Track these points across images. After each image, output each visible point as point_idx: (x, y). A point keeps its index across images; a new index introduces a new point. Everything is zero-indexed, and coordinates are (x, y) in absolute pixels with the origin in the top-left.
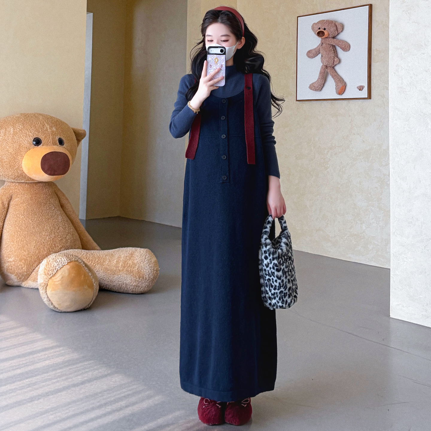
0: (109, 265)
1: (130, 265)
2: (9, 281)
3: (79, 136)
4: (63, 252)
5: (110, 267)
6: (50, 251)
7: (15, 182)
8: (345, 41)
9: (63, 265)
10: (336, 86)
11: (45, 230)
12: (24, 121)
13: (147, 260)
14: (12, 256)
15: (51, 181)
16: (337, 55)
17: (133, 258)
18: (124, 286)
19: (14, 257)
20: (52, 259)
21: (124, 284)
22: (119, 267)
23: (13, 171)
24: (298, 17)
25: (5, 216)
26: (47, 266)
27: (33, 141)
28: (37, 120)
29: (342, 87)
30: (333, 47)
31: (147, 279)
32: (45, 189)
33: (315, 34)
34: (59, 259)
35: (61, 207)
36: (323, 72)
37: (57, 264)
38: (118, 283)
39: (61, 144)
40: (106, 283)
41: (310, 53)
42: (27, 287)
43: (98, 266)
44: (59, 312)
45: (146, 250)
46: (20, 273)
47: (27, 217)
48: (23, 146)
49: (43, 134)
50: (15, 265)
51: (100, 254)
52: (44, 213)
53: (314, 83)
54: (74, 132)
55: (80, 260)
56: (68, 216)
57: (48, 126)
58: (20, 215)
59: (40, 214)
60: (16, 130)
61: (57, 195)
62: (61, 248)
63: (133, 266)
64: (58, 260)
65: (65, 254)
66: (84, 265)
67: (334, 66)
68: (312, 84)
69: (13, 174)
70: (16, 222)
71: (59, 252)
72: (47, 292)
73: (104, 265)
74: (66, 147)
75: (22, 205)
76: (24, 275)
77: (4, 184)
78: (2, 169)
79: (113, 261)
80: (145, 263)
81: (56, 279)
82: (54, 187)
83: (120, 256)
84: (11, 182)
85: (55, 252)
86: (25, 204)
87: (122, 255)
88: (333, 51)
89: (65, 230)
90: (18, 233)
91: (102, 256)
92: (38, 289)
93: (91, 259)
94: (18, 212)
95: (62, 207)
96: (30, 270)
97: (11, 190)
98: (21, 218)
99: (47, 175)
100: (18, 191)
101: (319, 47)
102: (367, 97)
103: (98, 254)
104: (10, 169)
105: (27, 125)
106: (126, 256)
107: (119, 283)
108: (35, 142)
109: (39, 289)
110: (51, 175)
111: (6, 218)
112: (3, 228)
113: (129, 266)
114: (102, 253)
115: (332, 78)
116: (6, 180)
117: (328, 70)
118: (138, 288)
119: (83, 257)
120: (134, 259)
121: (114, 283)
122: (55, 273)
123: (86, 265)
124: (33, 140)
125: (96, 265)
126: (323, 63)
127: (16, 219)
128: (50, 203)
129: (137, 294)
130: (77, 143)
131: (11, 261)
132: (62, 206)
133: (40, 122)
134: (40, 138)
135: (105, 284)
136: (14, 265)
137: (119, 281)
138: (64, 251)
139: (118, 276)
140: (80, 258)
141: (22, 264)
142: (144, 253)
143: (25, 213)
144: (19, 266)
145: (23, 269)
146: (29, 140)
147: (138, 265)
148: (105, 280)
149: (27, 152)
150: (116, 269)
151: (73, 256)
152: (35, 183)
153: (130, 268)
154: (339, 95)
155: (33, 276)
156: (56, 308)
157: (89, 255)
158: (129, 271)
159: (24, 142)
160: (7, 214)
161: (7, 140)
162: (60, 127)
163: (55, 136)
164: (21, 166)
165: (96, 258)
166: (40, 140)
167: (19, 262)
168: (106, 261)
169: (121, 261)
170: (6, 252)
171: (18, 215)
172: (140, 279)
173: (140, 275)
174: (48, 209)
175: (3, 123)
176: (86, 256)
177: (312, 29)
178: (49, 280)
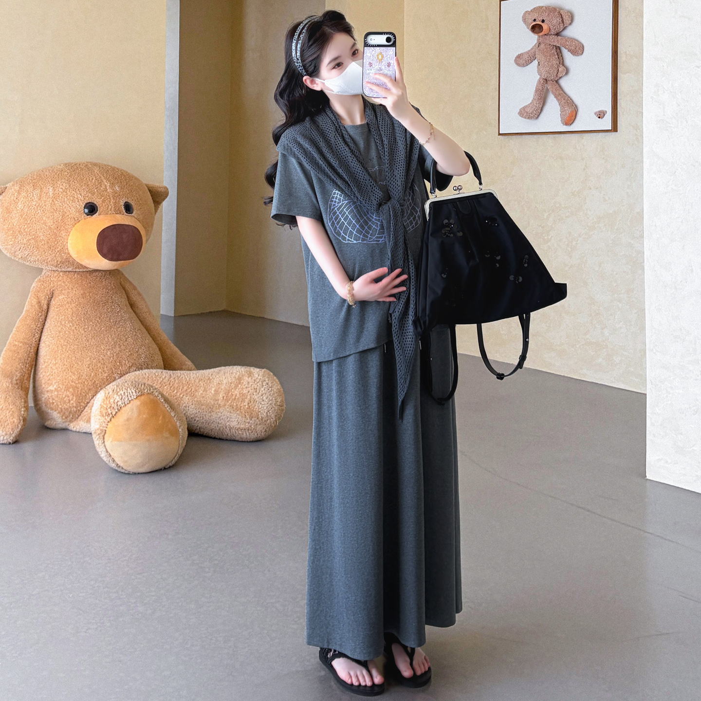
0: (203, 397)
1: (237, 398)
2: (50, 421)
3: (157, 196)
5: (205, 400)
7: (58, 271)
8: (575, 40)
9: (130, 399)
10: (561, 112)
11: (105, 342)
12: (69, 176)
13: (265, 388)
14: (54, 384)
15: (113, 268)
16: (563, 62)
18: (228, 430)
19: (57, 384)
20: (112, 390)
21: (227, 427)
22: (218, 400)
23: (54, 255)
24: (501, 1)
25: (42, 323)
27: (84, 208)
28: (90, 174)
29: (571, 113)
30: (556, 49)
31: (265, 419)
32: (104, 280)
33: (529, 28)
34: (124, 390)
35: (130, 307)
36: (540, 88)
37: (121, 398)
38: (218, 426)
39: (129, 211)
40: (200, 425)
41: (521, 59)
42: (77, 430)
43: (187, 398)
45: (264, 372)
46: (67, 409)
47: (77, 325)
48: (68, 216)
49: (99, 197)
50: (59, 396)
51: (190, 377)
52: (103, 318)
53: (527, 106)
54: (150, 191)
55: (157, 391)
57: (108, 183)
58: (67, 322)
59: (98, 319)
60: (57, 190)
61: (124, 288)
63: (240, 398)
64: (121, 392)
66: (162, 400)
67: (558, 80)
68: (523, 107)
69: (55, 258)
70: (60, 332)
72: (106, 443)
73: (196, 397)
74: (136, 216)
75: (69, 306)
76: (73, 412)
77: (41, 274)
78: (38, 252)
79: (209, 389)
80: (261, 394)
82: (119, 277)
83: (220, 381)
84: (52, 270)
86: (74, 305)
87: (224, 381)
88: (556, 56)
90: (64, 347)
94: (64, 317)
95: (131, 307)
96: (82, 404)
97: (52, 283)
98: (68, 326)
99: (106, 260)
100: (63, 284)
101: (534, 49)
102: (611, 129)
104: (50, 252)
105: (74, 182)
106: (230, 381)
108: (87, 209)
110: (114, 261)
111: (45, 327)
112: (40, 340)
113: (235, 398)
115: (555, 99)
116: (43, 268)
117: (549, 86)
120: (243, 388)
121: (211, 425)
122: (117, 412)
124: (84, 206)
125: (184, 397)
126: (540, 76)
127: (60, 329)
128: (113, 302)
130: (155, 209)
131: (52, 391)
132: (132, 305)
133: (96, 177)
134: (95, 203)
135: (198, 426)
136: (57, 397)
137: (219, 423)
139: (217, 415)
140: (155, 389)
141: (69, 395)
142: (259, 378)
143: (73, 318)
144: (64, 398)
145: (72, 402)
146: (78, 206)
147: (249, 397)
148: (198, 421)
149: (76, 226)
150: (214, 403)
151: (146, 385)
152: (89, 271)
154: (566, 125)
155: (86, 413)
156: (119, 467)
157: (174, 379)
158: (235, 407)
159: (70, 210)
160: (45, 320)
161: (44, 207)
162: (126, 184)
163: (118, 199)
164: (66, 247)
165: (184, 385)
166: (95, 206)
167: (65, 392)
168: (199, 389)
169: (222, 389)
170: (44, 376)
171: (63, 323)
172: (253, 419)
173: (252, 414)
174: (110, 311)
175: (37, 180)
176: (169, 382)
177: (523, 20)
178: (107, 425)
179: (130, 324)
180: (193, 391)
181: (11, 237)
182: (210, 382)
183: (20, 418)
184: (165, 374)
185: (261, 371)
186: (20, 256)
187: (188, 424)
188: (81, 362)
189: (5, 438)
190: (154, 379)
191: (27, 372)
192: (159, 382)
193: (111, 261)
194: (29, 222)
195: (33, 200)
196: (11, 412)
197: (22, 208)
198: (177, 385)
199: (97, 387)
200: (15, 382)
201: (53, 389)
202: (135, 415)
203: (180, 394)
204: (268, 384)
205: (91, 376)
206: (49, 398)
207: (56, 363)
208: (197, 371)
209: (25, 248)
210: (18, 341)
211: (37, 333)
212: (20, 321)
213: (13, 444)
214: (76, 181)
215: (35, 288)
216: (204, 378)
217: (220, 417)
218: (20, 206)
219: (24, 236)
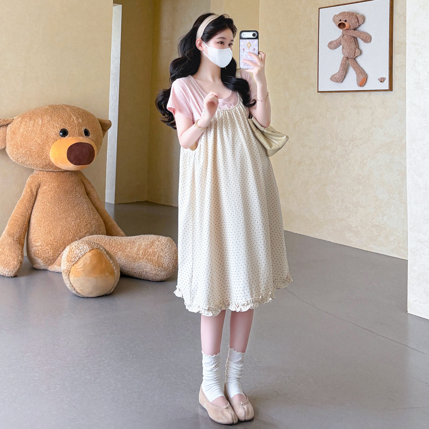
0: (130, 253)
1: (151, 254)
2: (36, 265)
3: (105, 126)
5: (131, 255)
7: (43, 171)
8: (366, 33)
9: (85, 252)
10: (357, 78)
12: (52, 113)
13: (167, 249)
14: (39, 242)
15: (77, 170)
16: (358, 46)
18: (144, 273)
19: (41, 242)
20: (74, 246)
21: (144, 272)
22: (139, 255)
23: (41, 161)
24: (319, 9)
25: (33, 203)
26: (69, 253)
27: (60, 132)
28: (64, 112)
29: (363, 79)
30: (354, 38)
32: (71, 177)
33: (336, 25)
34: (82, 246)
35: (86, 195)
36: (344, 64)
37: (80, 251)
39: (87, 135)
41: (332, 44)
42: (53, 271)
43: (120, 253)
45: (168, 239)
46: (47, 258)
47: (54, 205)
48: (50, 137)
49: (69, 126)
50: (42, 249)
52: (70, 201)
53: (335, 74)
54: (100, 122)
55: (102, 248)
57: (75, 117)
59: (66, 202)
60: (44, 121)
61: (83, 183)
63: (153, 255)
64: (80, 247)
66: (105, 253)
67: (355, 58)
68: (333, 75)
69: (42, 163)
70: (43, 209)
72: (70, 277)
73: (125, 252)
74: (91, 138)
75: (49, 193)
76: (50, 259)
77: (33, 173)
78: (31, 158)
79: (134, 248)
81: (78, 266)
82: (80, 176)
83: (141, 243)
84: (39, 170)
86: (52, 192)
87: (143, 243)
88: (354, 43)
90: (46, 218)
94: (46, 200)
95: (87, 195)
96: (56, 255)
97: (39, 178)
98: (49, 205)
99: (72, 164)
100: (46, 179)
101: (340, 39)
102: (388, 89)
103: (121, 240)
104: (39, 159)
105: (55, 117)
106: (147, 244)
107: (139, 270)
108: (62, 133)
109: (63, 274)
110: (77, 165)
111: (34, 206)
112: (31, 214)
113: (150, 254)
115: (353, 70)
116: (34, 169)
117: (349, 62)
118: (157, 276)
120: (155, 248)
122: (77, 260)
123: (108, 253)
124: (60, 131)
125: (118, 252)
126: (344, 55)
127: (43, 207)
128: (76, 191)
129: (157, 282)
130: (103, 134)
131: (38, 246)
132: (88, 194)
133: (68, 114)
134: (67, 129)
135: (126, 270)
137: (139, 269)
139: (139, 264)
140: (101, 246)
141: (48, 249)
142: (165, 242)
143: (52, 201)
144: (45, 250)
145: (50, 253)
146: (56, 131)
147: (158, 254)
148: (126, 267)
149: (55, 143)
150: (137, 257)
151: (95, 244)
152: (62, 171)
153: (150, 257)
154: (360, 86)
155: (58, 260)
156: (78, 293)
157: (112, 241)
158: (149, 260)
159: (52, 133)
160: (35, 201)
161: (36, 131)
162: (86, 118)
163: (81, 127)
164: (49, 156)
165: (118, 245)
166: (67, 131)
167: (46, 247)
168: (128, 248)
169: (141, 248)
170: (33, 237)
171: (46, 203)
172: (160, 268)
173: (159, 264)
174: (75, 197)
175: (32, 115)
176: (109, 243)
177: (333, 20)
178: (71, 267)
179: (85, 205)
180: (124, 248)
181: (15, 149)
182: (134, 244)
183: (18, 261)
184: (107, 238)
185: (166, 238)
186: (21, 161)
187: (120, 269)
188: (56, 229)
189: (9, 273)
190: (100, 241)
191: (23, 234)
192: (103, 243)
193: (75, 165)
194: (26, 140)
195: (29, 127)
196: (13, 258)
197: (23, 132)
198: (114, 245)
199: (65, 245)
200: (15, 239)
201: (39, 245)
202: (89, 262)
203: (116, 250)
204: (169, 246)
205: (61, 238)
206: (36, 250)
207: (41, 229)
208: (127, 237)
209: (24, 156)
210: (18, 214)
211: (30, 209)
212: (19, 202)
213: (14, 277)
215: (29, 181)
216: (131, 241)
217: (140, 265)
218: (21, 130)
219: (23, 148)
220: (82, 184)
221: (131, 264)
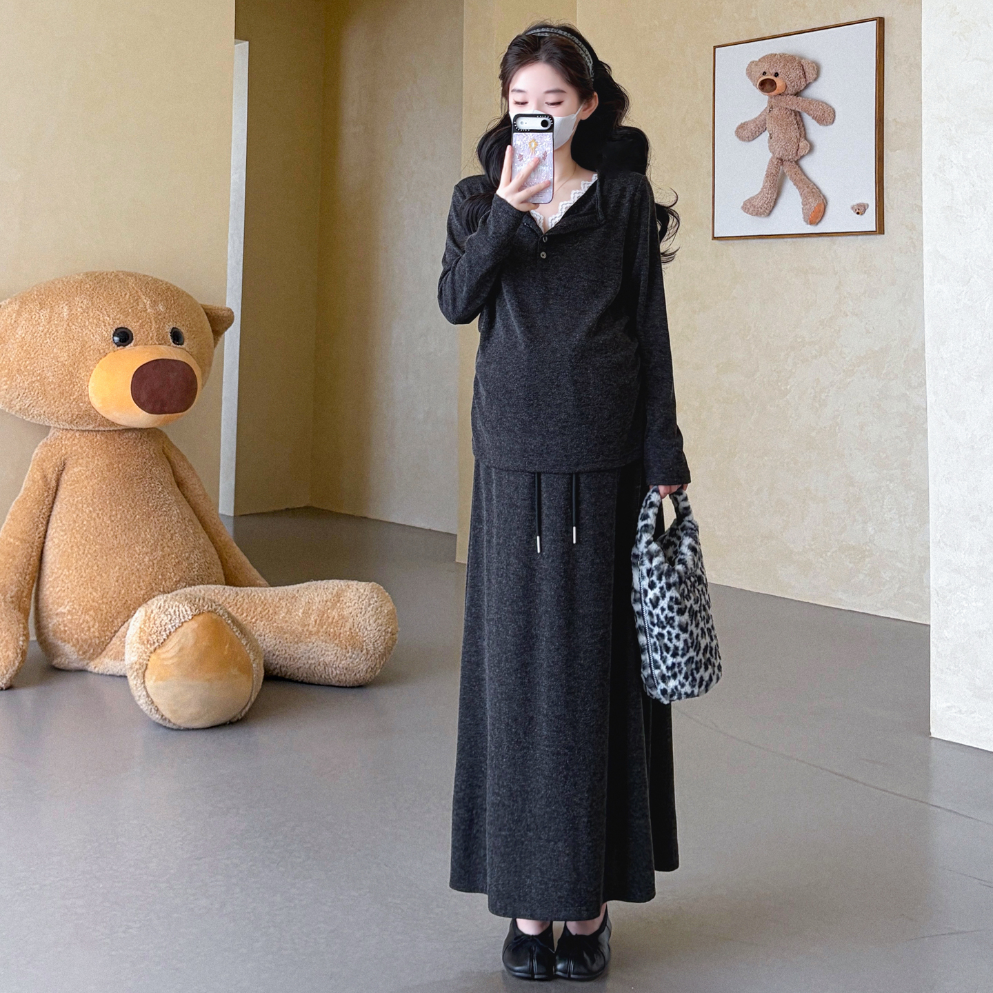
0: (286, 622)
1: (334, 621)
2: (59, 659)
3: (218, 322)
4: (182, 591)
5: (288, 626)
6: (152, 589)
7: (73, 430)
8: (823, 102)
9: (183, 620)
10: (804, 205)
11: (140, 540)
12: (92, 290)
13: (373, 607)
14: (66, 603)
15: (153, 426)
17: (341, 604)
18: (321, 668)
19: (70, 604)
20: (156, 607)
21: (321, 665)
22: (309, 625)
23: (67, 405)
24: (715, 48)
25: (49, 506)
26: (145, 623)
27: (114, 335)
28: (122, 287)
29: (817, 208)
30: (796, 115)
31: (371, 652)
32: (140, 444)
33: (756, 85)
34: (174, 607)
35: (176, 486)
36: (774, 172)
37: (169, 619)
38: (306, 662)
39: (178, 341)
40: (281, 662)
41: (744, 130)
42: (100, 672)
43: (263, 623)
44: (172, 729)
45: (372, 586)
46: (86, 641)
47: (100, 510)
48: (90, 346)
49: (135, 320)
51: (266, 595)
52: (138, 500)
53: (754, 197)
54: (207, 314)
55: (221, 609)
56: (194, 508)
57: (147, 300)
58: (85, 506)
59: (130, 502)
60: (74, 310)
61: (168, 458)
62: (178, 582)
63: (340, 622)
64: (170, 610)
65: (186, 596)
66: (229, 622)
67: (798, 160)
68: (749, 199)
69: (69, 410)
70: (75, 522)
71: (173, 591)
72: (147, 683)
73: (275, 622)
74: (187, 349)
75: (89, 483)
76: (94, 644)
77: (47, 434)
78: (44, 400)
79: (296, 610)
80: (367, 616)
81: (167, 652)
82: (161, 441)
83: (311, 599)
84: (63, 429)
85: (164, 592)
86: (96, 481)
87: (316, 599)
88: (796, 126)
89: (185, 540)
91: (270, 601)
92: (125, 677)
93: (245, 608)
94: (80, 498)
95: (178, 487)
96: (108, 633)
97: (63, 448)
98: (87, 511)
99: (144, 412)
100: (79, 450)
101: (763, 116)
102: (875, 230)
103: (263, 595)
104: (62, 400)
105: (100, 299)
106: (325, 599)
107: (310, 662)
108: (117, 336)
109: (128, 677)
110: (156, 413)
111: (52, 513)
112: (45, 536)
113: (332, 622)
114: (271, 592)
115: (795, 187)
116: (51, 425)
117: (786, 169)
119: (229, 603)
120: (343, 608)
121: (298, 662)
122: (164, 640)
123: (235, 621)
124: (112, 332)
125: (258, 622)
126: (773, 153)
128: (152, 477)
130: (214, 339)
131: (63, 614)
132: (180, 484)
133: (130, 292)
134: (130, 328)
135: (277, 664)
136: (72, 622)
137: (309, 658)
138: (185, 589)
139: (308, 646)
140: (220, 605)
141: (89, 620)
142: (365, 593)
143: (95, 500)
144: (82, 624)
145: (92, 630)
146: (105, 333)
147: (351, 620)
148: (278, 656)
149: (101, 361)
150: (303, 630)
151: (206, 599)
152: (118, 430)
153: (334, 628)
154: (810, 224)
155: (113, 647)
156: (165, 719)
157: (243, 596)
159: (94, 339)
160: (53, 503)
161: (55, 335)
162: (174, 303)
163: (162, 323)
164: (86, 393)
165: (258, 606)
166: (129, 333)
167: (83, 615)
168: (279, 611)
169: (313, 610)
170: (51, 592)
171: (80, 506)
172: (356, 653)
173: (355, 644)
174: (149, 491)
175: (45, 296)
176: (235, 601)
177: (747, 74)
178: (150, 657)
179: (176, 511)
180: (271, 612)
181: (5, 379)
182: (295, 601)
183: (16, 650)
184: (228, 592)
185: (368, 585)
186: (18, 408)
190: (214, 597)
191: (27, 587)
193: (152, 413)
194: (32, 356)
195: (39, 324)
196: (4, 643)
197: (23, 335)
198: (246, 606)
199: (129, 610)
200: (9, 599)
201: (66, 611)
203: (252, 619)
204: (376, 602)
205: (120, 593)
206: (59, 625)
207: (70, 575)
208: (276, 588)
209: (25, 394)
211: (42, 523)
212: (16, 504)
214: (102, 298)
215: (39, 455)
216: (287, 594)
217: (311, 649)
218: (19, 333)
219: (24, 376)
220: (166, 460)
221: (289, 647)
